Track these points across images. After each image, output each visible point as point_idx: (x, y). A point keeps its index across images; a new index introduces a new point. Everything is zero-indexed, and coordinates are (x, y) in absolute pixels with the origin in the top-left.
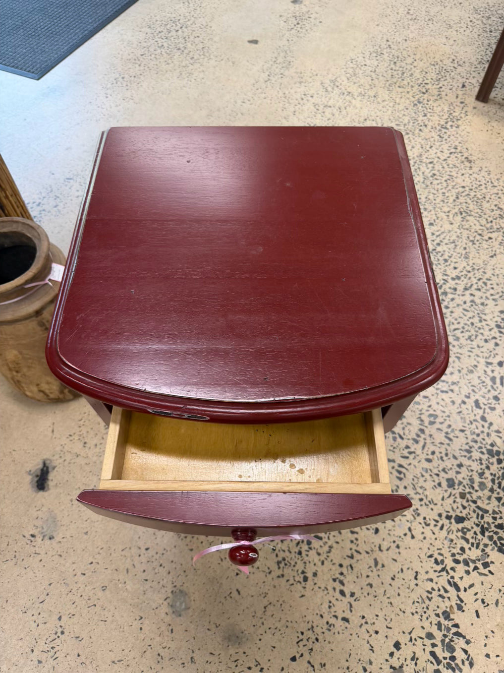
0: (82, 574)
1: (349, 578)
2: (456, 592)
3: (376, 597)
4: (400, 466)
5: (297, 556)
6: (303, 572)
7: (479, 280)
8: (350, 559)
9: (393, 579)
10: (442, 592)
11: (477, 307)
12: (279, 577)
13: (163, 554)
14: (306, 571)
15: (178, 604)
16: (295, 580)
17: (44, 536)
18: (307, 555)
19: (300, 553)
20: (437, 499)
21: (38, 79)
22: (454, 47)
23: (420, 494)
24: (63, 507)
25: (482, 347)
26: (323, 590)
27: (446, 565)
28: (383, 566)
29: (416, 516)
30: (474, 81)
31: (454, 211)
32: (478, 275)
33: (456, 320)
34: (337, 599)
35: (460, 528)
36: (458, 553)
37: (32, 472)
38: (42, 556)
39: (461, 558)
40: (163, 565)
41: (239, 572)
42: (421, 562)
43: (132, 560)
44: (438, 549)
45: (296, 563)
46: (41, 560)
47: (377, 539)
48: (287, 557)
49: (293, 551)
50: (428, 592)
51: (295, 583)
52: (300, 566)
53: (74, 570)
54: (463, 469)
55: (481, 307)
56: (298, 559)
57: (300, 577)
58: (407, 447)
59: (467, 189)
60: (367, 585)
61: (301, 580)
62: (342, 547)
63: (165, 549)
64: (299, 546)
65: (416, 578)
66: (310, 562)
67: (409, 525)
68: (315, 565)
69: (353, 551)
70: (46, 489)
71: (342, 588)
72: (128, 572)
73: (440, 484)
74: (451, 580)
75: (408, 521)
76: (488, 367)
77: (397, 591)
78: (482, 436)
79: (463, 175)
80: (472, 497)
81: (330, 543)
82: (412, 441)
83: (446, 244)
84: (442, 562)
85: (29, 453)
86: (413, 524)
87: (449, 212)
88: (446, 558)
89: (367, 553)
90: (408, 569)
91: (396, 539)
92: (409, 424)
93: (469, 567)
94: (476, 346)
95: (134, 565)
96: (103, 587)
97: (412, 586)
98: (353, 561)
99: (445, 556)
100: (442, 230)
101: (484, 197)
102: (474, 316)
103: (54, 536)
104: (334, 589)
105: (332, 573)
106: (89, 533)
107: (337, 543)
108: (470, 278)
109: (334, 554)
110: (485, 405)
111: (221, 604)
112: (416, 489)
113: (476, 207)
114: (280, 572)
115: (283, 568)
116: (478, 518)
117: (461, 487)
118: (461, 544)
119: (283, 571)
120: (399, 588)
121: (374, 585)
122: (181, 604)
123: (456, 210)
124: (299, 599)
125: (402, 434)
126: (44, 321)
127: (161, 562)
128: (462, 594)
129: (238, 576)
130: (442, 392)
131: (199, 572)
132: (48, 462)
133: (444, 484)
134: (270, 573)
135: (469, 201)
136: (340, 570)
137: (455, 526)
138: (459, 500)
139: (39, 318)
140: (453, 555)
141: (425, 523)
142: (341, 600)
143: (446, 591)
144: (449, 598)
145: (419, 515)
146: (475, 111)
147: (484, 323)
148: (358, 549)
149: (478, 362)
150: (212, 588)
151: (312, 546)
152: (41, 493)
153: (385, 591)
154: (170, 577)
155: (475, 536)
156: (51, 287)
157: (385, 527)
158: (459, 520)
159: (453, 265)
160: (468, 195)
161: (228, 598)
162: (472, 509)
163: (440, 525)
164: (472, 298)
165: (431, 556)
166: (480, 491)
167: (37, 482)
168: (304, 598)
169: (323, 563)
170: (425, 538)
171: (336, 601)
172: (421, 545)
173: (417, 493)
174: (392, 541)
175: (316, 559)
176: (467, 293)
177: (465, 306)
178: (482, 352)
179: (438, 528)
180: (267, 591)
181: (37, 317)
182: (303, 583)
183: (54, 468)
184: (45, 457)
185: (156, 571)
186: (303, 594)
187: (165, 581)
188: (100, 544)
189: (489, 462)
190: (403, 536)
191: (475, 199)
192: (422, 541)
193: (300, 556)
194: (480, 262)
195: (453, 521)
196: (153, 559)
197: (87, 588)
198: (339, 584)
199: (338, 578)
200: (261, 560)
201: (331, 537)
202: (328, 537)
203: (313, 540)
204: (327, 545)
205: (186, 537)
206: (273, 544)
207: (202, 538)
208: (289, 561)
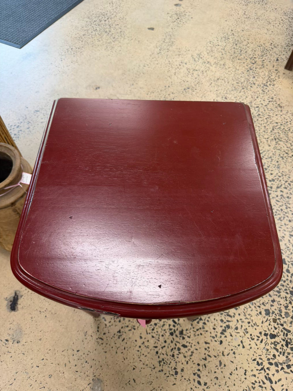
0: (37, 366)
1: (203, 373)
2: (270, 384)
3: (220, 386)
5: (171, 358)
6: (175, 369)
7: (286, 182)
8: (204, 361)
9: (231, 374)
10: (261, 384)
11: (284, 199)
12: (160, 371)
13: (88, 354)
14: (176, 368)
15: (96, 388)
16: (170, 374)
17: (14, 341)
18: (178, 357)
19: (173, 356)
20: (259, 323)
21: (20, 48)
22: (272, 35)
23: (248, 319)
24: (26, 322)
25: (287, 225)
26: (187, 381)
27: (264, 366)
28: (225, 366)
29: (245, 333)
30: (284, 57)
31: (271, 138)
32: (285, 179)
34: (196, 387)
35: (273, 342)
36: (271, 358)
37: (8, 299)
38: (13, 354)
39: (273, 362)
40: (88, 362)
41: (135, 367)
42: (248, 363)
43: (69, 358)
44: (259, 355)
45: (171, 362)
46: (11, 357)
47: (221, 348)
48: (165, 358)
49: (169, 354)
50: (253, 383)
51: (170, 375)
52: (173, 365)
53: (32, 364)
54: (275, 303)
55: (287, 199)
56: (172, 360)
57: (173, 372)
59: (279, 124)
60: (215, 378)
61: (174, 374)
62: (200, 353)
63: (89, 351)
64: (173, 351)
65: (245, 374)
66: (179, 362)
67: (241, 339)
68: (182, 364)
69: (206, 355)
70: (16, 310)
71: (199, 379)
72: (65, 366)
73: (260, 313)
74: (267, 376)
75: (241, 336)
76: (291, 238)
77: (234, 382)
78: (287, 282)
79: (277, 115)
80: (280, 322)
81: (192, 350)
83: (266, 159)
84: (262, 363)
85: (6, 286)
86: (244, 338)
87: (268, 138)
88: (264, 361)
89: (215, 357)
90: (240, 368)
91: (233, 348)
93: (278, 367)
94: (283, 224)
95: (69, 361)
96: (50, 375)
97: (243, 379)
98: (206, 362)
99: (263, 360)
100: (264, 149)
101: (290, 130)
102: (283, 205)
103: (20, 341)
104: (194, 380)
105: (193, 369)
106: (42, 340)
107: (197, 349)
108: (280, 181)
109: (194, 357)
110: (289, 262)
111: (123, 388)
112: (246, 316)
113: (284, 136)
114: (160, 368)
115: (163, 365)
116: (284, 335)
117: (274, 315)
118: (273, 352)
119: (162, 367)
120: (235, 380)
121: (219, 378)
122: (98, 387)
123: (273, 137)
124: (172, 386)
126: (17, 209)
127: (87, 360)
128: (274, 385)
129: (135, 370)
131: (110, 367)
132: (18, 292)
133: (263, 313)
134: (154, 368)
135: (280, 132)
136: (198, 367)
137: (270, 341)
138: (272, 323)
139: (14, 207)
140: (269, 359)
141: (251, 338)
142: (198, 388)
143: (264, 383)
144: (266, 388)
145: (247, 332)
146: (284, 75)
147: (289, 209)
148: (209, 354)
149: (285, 235)
150: (118, 378)
151: (181, 351)
152: (13, 312)
153: (226, 382)
154: (92, 370)
155: (282, 347)
156: (22, 188)
157: (226, 340)
158: (273, 336)
159: (270, 172)
160: (280, 128)
161: (128, 384)
162: (280, 330)
163: (260, 339)
164: (282, 193)
165: (254, 360)
166: (285, 318)
167: (11, 305)
168: (175, 385)
169: (187, 363)
170: (251, 348)
171: (195, 388)
172: (248, 352)
173: (246, 318)
174: (231, 349)
175: (183, 360)
176: (279, 190)
177: (277, 198)
178: (287, 228)
179: (259, 341)
180: (152, 381)
181: (12, 206)
182: (175, 376)
183: (21, 296)
184: (16, 289)
185: (83, 365)
186: (174, 383)
187: (89, 372)
188: (49, 347)
189: (291, 299)
190: (237, 346)
191: (284, 131)
192: (249, 350)
193: (173, 358)
194: (287, 171)
195: (268, 337)
196: (82, 358)
197: (39, 376)
198: (197, 377)
199: (196, 373)
200: (149, 360)
201: (193, 345)
202: (191, 346)
203: (182, 348)
204: (190, 351)
205: (102, 344)
206: (156, 350)
207: (113, 344)
208: (167, 361)
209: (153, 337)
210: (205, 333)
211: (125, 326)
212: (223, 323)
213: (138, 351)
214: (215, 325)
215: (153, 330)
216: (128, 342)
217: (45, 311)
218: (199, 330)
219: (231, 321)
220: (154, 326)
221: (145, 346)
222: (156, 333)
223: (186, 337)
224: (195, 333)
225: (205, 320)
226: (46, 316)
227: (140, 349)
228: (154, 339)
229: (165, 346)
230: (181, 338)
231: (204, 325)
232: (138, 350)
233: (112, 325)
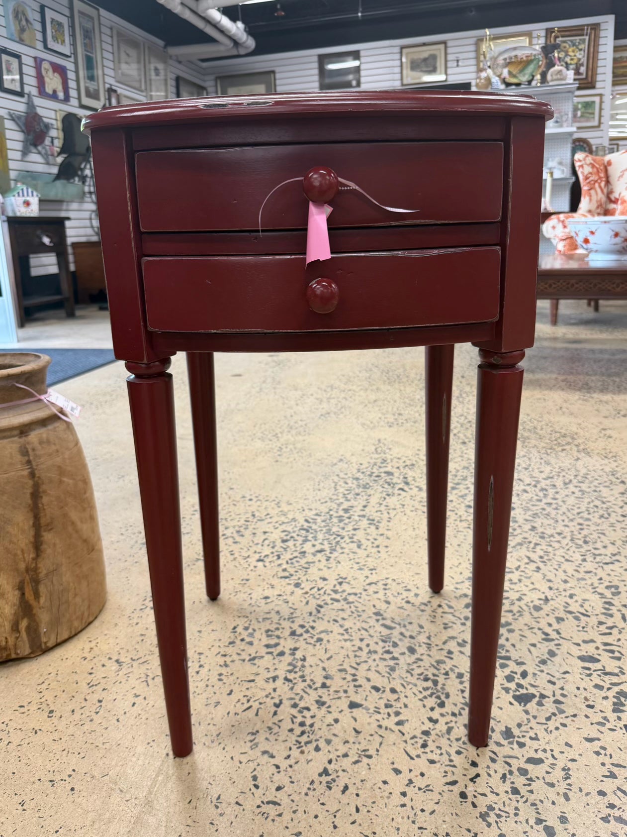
4: (606, 644)
5: (513, 797)
6: (539, 821)
8: (611, 780)
14: (543, 818)
18: (531, 792)
19: (515, 791)
33: (574, 506)
45: (516, 809)
48: (496, 803)
49: (501, 791)
52: (528, 813)
56: (518, 801)
58: (601, 623)
62: (587, 765)
64: (508, 782)
66: (542, 801)
68: (553, 803)
69: (609, 766)
81: (560, 764)
82: (603, 616)
92: (584, 600)
98: (617, 783)
105: (594, 808)
107: (573, 760)
109: (578, 778)
115: (497, 822)
125: (582, 611)
130: (607, 564)
136: (605, 801)
139: (22, 440)
147: (610, 504)
148: (615, 761)
151: (531, 775)
164: (579, 489)
169: (567, 798)
175: (551, 793)
176: (571, 486)
177: (576, 495)
193: (518, 796)
194: (567, 465)
199: (610, 815)
200: (447, 819)
201: (556, 754)
202: (553, 756)
203: (529, 767)
204: (558, 768)
205: (280, 815)
206: (457, 789)
207: (315, 808)
208: (502, 808)
209: (432, 762)
210: (573, 721)
211: (338, 756)
212: (605, 690)
213: (403, 805)
214: (586, 699)
215: (424, 746)
216: (360, 792)
217: (70, 776)
218: (553, 717)
219: (622, 683)
220: (425, 738)
221: (420, 789)
222: (439, 752)
223: (526, 740)
224: (545, 727)
225: (554, 696)
226: (73, 789)
227: (405, 800)
228: (438, 765)
229: (478, 775)
230: (515, 746)
231: (558, 705)
232: (402, 803)
233: (297, 763)
